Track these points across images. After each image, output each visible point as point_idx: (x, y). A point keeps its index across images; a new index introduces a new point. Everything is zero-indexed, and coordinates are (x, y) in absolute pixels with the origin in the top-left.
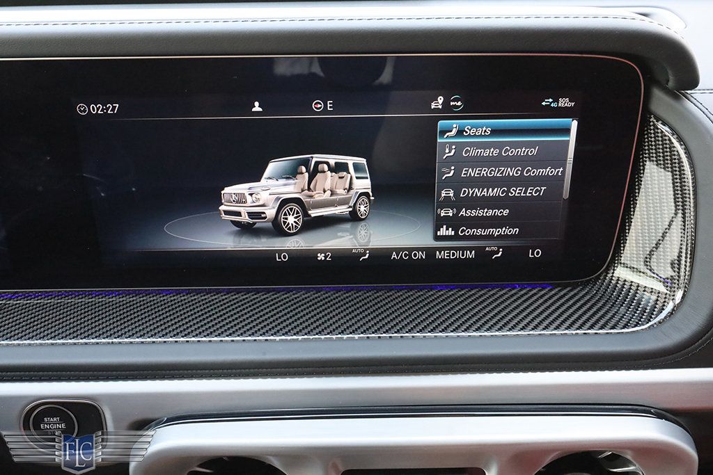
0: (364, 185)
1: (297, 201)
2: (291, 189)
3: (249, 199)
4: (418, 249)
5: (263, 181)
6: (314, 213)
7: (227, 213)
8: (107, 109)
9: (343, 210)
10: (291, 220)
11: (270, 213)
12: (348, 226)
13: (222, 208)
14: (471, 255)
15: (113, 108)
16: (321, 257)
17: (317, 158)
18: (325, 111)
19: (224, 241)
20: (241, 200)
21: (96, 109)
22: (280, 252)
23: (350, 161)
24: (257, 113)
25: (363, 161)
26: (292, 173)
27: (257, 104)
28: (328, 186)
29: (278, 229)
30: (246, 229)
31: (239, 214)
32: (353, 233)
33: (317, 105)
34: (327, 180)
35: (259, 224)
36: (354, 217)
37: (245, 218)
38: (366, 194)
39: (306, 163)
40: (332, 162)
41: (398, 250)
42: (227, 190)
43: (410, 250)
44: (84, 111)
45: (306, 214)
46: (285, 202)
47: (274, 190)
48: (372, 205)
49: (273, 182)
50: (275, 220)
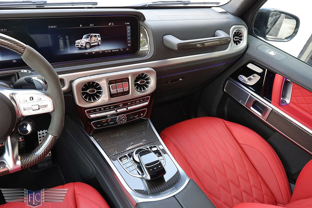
1: (89, 42)
2: (87, 40)
3: (80, 43)
6: (92, 45)
7: (76, 46)
9: (96, 44)
10: (88, 46)
11: (84, 45)
12: (97, 47)
13: (75, 45)
14: (118, 50)
15: (55, 27)
16: (93, 53)
17: (92, 34)
18: (92, 26)
19: (76, 51)
20: (79, 43)
21: (52, 27)
22: (86, 52)
24: (81, 27)
25: (99, 34)
27: (81, 25)
28: (94, 39)
29: (86, 48)
30: (80, 49)
31: (79, 46)
32: (99, 48)
33: (91, 25)
34: (94, 38)
35: (82, 47)
36: (98, 45)
37: (80, 46)
38: (100, 40)
39: (90, 35)
40: (94, 35)
41: (106, 51)
42: (76, 41)
43: (108, 50)
44: (50, 27)
45: (90, 45)
46: (87, 43)
47: (84, 41)
48: (101, 42)
49: (84, 39)
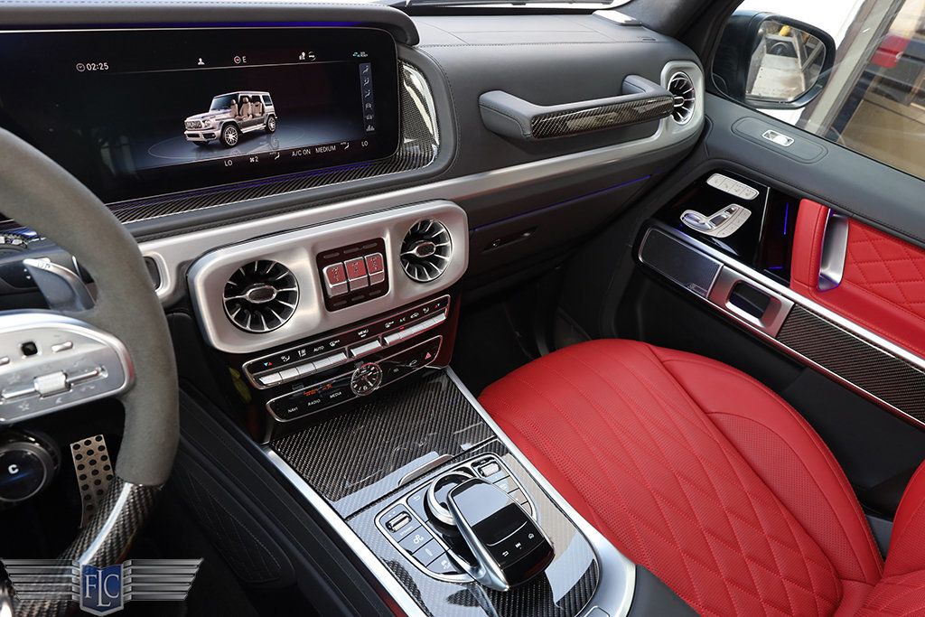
0: (270, 109)
1: (232, 123)
3: (203, 124)
4: (306, 148)
5: (211, 112)
6: (244, 130)
7: (190, 135)
8: (100, 67)
9: (260, 127)
10: (231, 137)
11: (218, 133)
12: (265, 137)
13: (186, 132)
14: (334, 148)
15: (104, 66)
16: (252, 160)
17: (241, 94)
18: (242, 63)
19: (192, 157)
20: (198, 127)
21: (91, 67)
22: (227, 159)
23: (261, 94)
24: (201, 66)
25: (268, 94)
26: (226, 105)
27: (200, 60)
28: (250, 112)
29: (223, 144)
30: (204, 146)
31: (197, 136)
32: (269, 142)
33: (237, 59)
34: (250, 107)
35: (212, 141)
36: (267, 131)
37: (202, 138)
38: (272, 115)
39: (235, 97)
40: (250, 96)
41: (295, 150)
42: (188, 120)
43: (302, 149)
44: (82, 68)
45: (239, 132)
46: (227, 124)
47: (218, 117)
48: (276, 122)
49: (215, 112)
50: (221, 138)
